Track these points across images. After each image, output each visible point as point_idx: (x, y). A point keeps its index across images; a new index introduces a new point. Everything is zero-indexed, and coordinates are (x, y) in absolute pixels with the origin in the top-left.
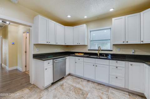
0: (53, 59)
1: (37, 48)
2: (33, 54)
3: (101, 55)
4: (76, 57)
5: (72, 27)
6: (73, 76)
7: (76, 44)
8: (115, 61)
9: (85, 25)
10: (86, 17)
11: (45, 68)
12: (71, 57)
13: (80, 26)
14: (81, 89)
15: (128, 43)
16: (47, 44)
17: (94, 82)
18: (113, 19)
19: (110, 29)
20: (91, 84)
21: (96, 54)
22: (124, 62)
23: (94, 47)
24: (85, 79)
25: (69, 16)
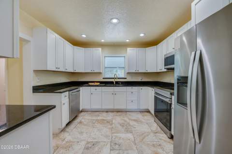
0: (69, 91)
1: (37, 76)
2: (33, 87)
3: (117, 83)
4: (92, 87)
5: (84, 49)
6: (87, 111)
7: (90, 71)
8: (131, 87)
9: (100, 49)
10: (103, 41)
11: (63, 102)
12: (84, 87)
13: (94, 49)
14: (104, 120)
15: (139, 72)
16: (57, 70)
17: (112, 112)
18: (128, 49)
19: (125, 57)
20: (111, 114)
21: (112, 83)
22: (137, 87)
23: (108, 75)
24: (103, 111)
25: (84, 36)
